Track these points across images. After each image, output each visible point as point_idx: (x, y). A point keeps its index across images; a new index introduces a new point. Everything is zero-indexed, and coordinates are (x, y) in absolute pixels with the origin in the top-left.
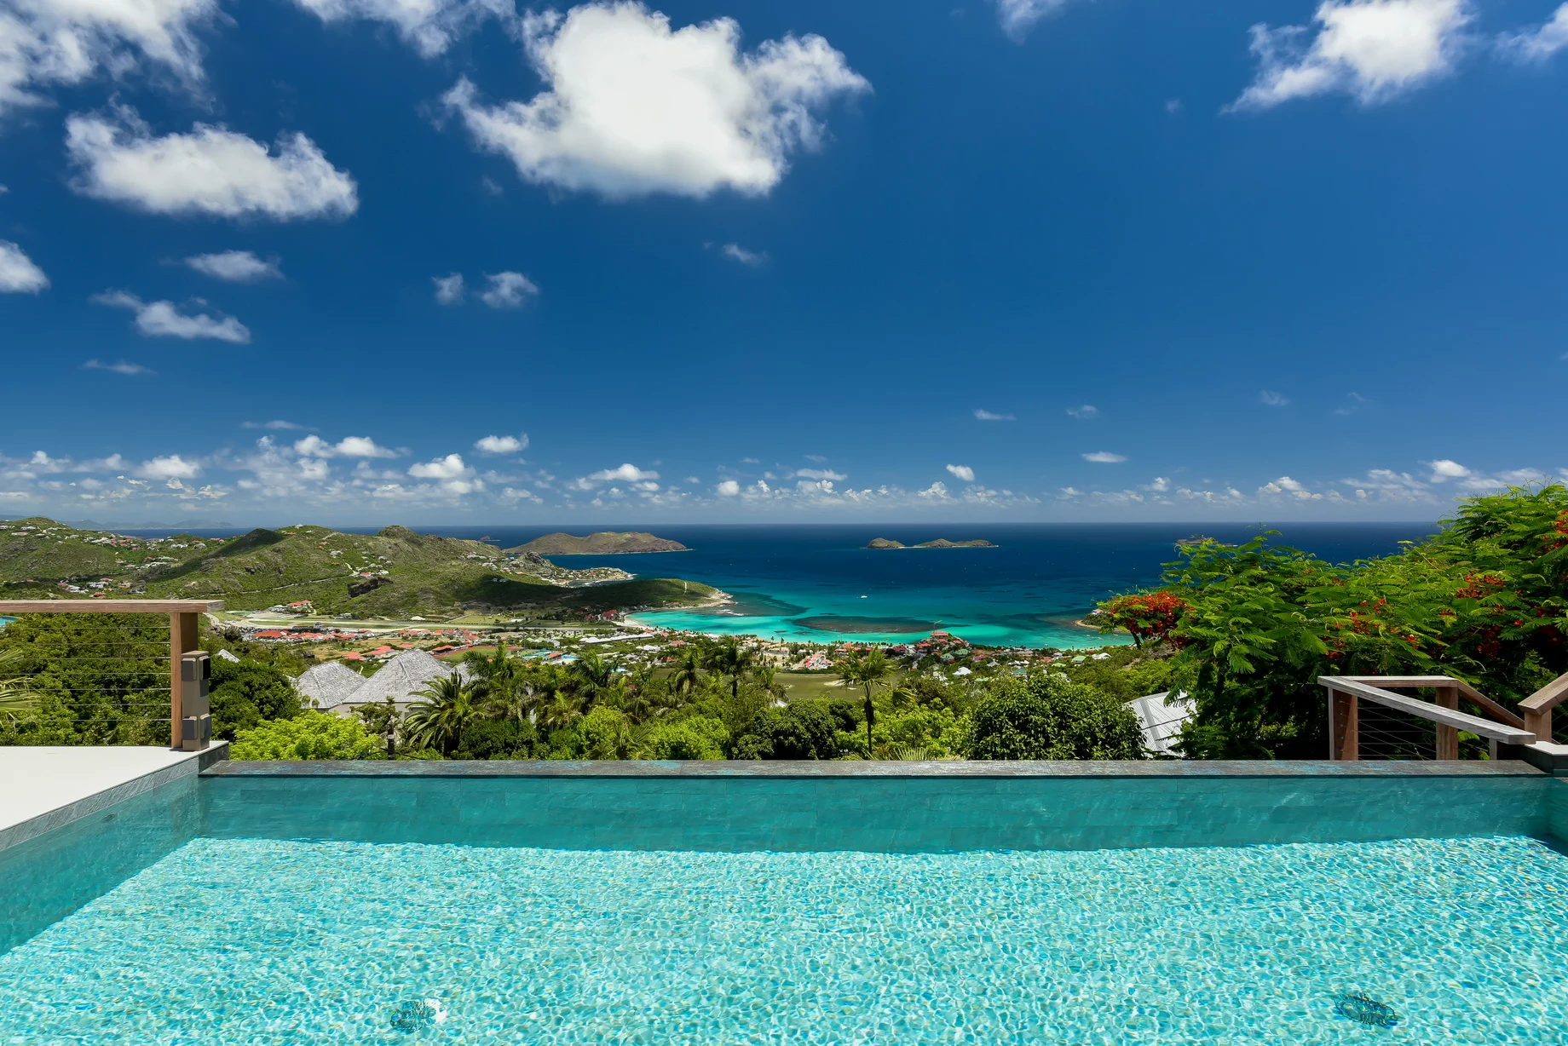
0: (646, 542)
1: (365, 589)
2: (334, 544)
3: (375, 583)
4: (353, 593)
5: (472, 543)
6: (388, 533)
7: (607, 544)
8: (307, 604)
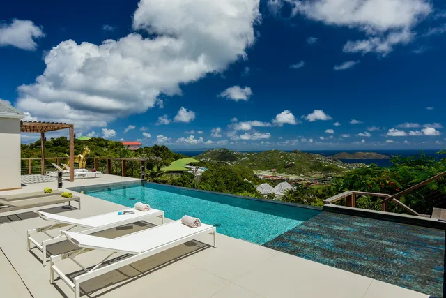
0: (374, 155)
1: (289, 166)
2: (282, 154)
3: (291, 165)
4: (286, 168)
5: (318, 155)
6: (295, 152)
7: (361, 155)
8: (275, 170)
